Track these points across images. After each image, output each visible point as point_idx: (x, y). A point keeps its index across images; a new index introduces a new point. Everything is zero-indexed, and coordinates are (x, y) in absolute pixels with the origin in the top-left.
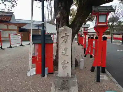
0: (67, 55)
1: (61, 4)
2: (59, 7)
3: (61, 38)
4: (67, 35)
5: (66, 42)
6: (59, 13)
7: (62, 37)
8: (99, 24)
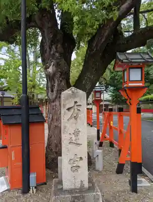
0: (79, 144)
1: (56, 48)
2: (52, 52)
3: (67, 111)
4: (78, 104)
5: (76, 118)
6: (52, 63)
7: (69, 109)
8: (130, 84)
